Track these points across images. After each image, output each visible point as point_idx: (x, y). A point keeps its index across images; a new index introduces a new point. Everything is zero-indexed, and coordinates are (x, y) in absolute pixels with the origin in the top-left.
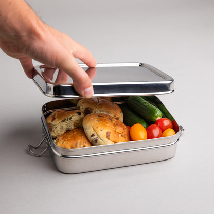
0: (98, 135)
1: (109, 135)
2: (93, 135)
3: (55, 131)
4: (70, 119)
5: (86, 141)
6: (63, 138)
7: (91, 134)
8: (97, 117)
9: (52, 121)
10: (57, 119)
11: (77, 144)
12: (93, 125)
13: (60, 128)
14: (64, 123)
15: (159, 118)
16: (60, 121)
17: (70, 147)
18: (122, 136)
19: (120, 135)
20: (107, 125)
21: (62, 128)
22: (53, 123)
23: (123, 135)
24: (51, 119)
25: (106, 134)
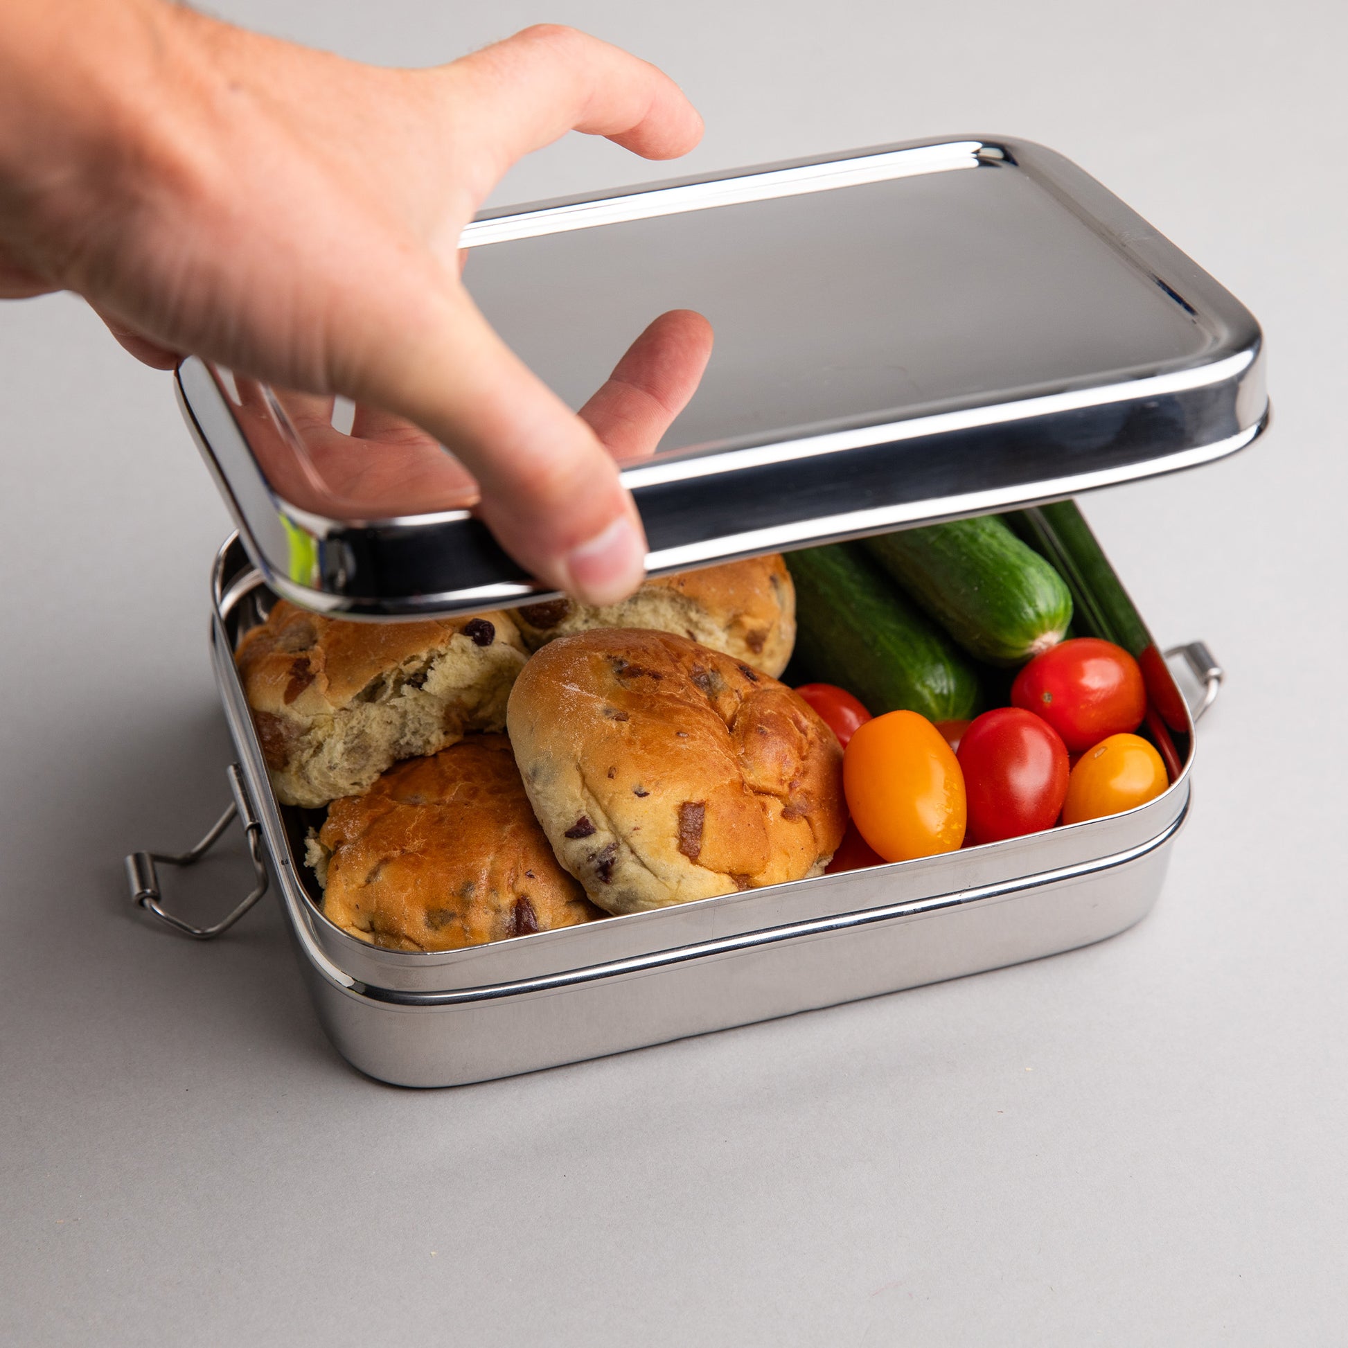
0: (614, 829)
1: (699, 832)
2: (582, 829)
3: (313, 773)
4: (418, 680)
5: (534, 865)
6: (369, 836)
7: (572, 820)
8: (610, 680)
9: (291, 694)
10: (322, 684)
11: (468, 885)
12: (578, 748)
13: (349, 752)
14: (373, 711)
15: (1050, 639)
16: (347, 699)
17: (420, 917)
18: (786, 814)
19: (775, 807)
20: (684, 745)
21: (358, 748)
22: (298, 713)
23: (797, 799)
24: (284, 679)
25: (672, 823)
